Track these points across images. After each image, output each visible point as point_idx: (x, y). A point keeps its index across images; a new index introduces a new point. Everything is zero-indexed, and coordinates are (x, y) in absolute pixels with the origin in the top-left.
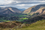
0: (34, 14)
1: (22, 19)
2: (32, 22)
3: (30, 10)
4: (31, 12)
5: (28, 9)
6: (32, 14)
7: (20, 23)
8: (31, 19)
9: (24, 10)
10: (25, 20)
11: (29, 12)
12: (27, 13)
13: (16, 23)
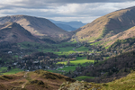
0: (118, 44)
1: (69, 64)
2: (110, 74)
3: (102, 28)
4: (104, 36)
5: (93, 23)
6: (109, 42)
7: (60, 78)
8: (106, 62)
9: (77, 27)
10: (81, 69)
11: (98, 35)
12: (91, 40)
13: (45, 81)
